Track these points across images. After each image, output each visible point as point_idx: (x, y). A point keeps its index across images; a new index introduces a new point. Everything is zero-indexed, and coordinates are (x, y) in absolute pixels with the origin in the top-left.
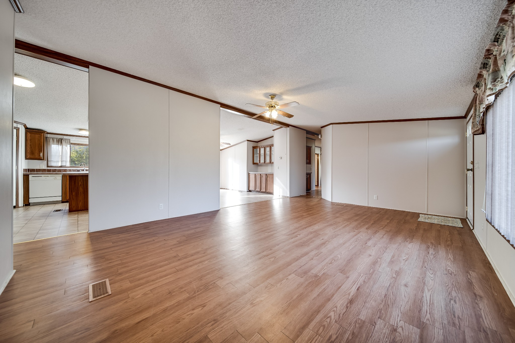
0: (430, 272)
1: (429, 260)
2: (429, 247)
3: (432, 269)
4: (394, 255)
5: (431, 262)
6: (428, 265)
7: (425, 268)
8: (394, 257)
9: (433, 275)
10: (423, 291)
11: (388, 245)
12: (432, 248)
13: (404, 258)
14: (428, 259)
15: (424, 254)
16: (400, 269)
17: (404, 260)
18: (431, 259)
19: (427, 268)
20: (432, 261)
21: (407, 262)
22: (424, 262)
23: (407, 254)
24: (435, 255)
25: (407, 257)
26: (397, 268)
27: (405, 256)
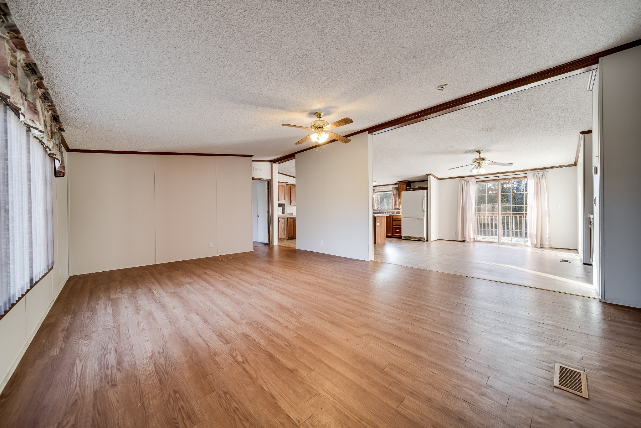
0: (109, 326)
1: (112, 339)
2: (118, 367)
3: (108, 330)
4: (154, 320)
5: (110, 337)
6: (113, 331)
7: (115, 326)
8: (153, 318)
9: (106, 325)
10: (113, 311)
11: (174, 328)
12: (112, 366)
13: (142, 324)
14: (114, 340)
15: (122, 343)
16: (139, 314)
17: (141, 322)
18: (110, 342)
19: (114, 328)
20: (109, 340)
21: (137, 322)
22: (119, 332)
23: (142, 330)
24: (105, 352)
25: (140, 327)
26: (141, 313)
27: (143, 326)
